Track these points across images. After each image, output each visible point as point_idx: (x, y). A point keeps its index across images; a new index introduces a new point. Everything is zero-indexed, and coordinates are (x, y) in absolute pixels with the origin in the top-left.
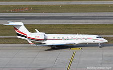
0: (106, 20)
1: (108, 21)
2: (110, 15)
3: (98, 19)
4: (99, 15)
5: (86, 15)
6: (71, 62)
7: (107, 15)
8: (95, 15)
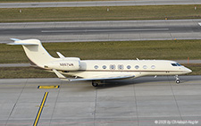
0: (102, 36)
1: (106, 35)
2: (108, 26)
3: (88, 33)
4: (90, 26)
5: (67, 26)
6: (40, 110)
7: (102, 26)
8: (83, 26)
